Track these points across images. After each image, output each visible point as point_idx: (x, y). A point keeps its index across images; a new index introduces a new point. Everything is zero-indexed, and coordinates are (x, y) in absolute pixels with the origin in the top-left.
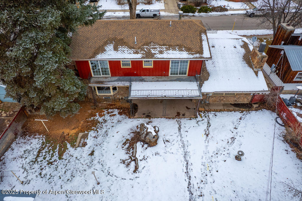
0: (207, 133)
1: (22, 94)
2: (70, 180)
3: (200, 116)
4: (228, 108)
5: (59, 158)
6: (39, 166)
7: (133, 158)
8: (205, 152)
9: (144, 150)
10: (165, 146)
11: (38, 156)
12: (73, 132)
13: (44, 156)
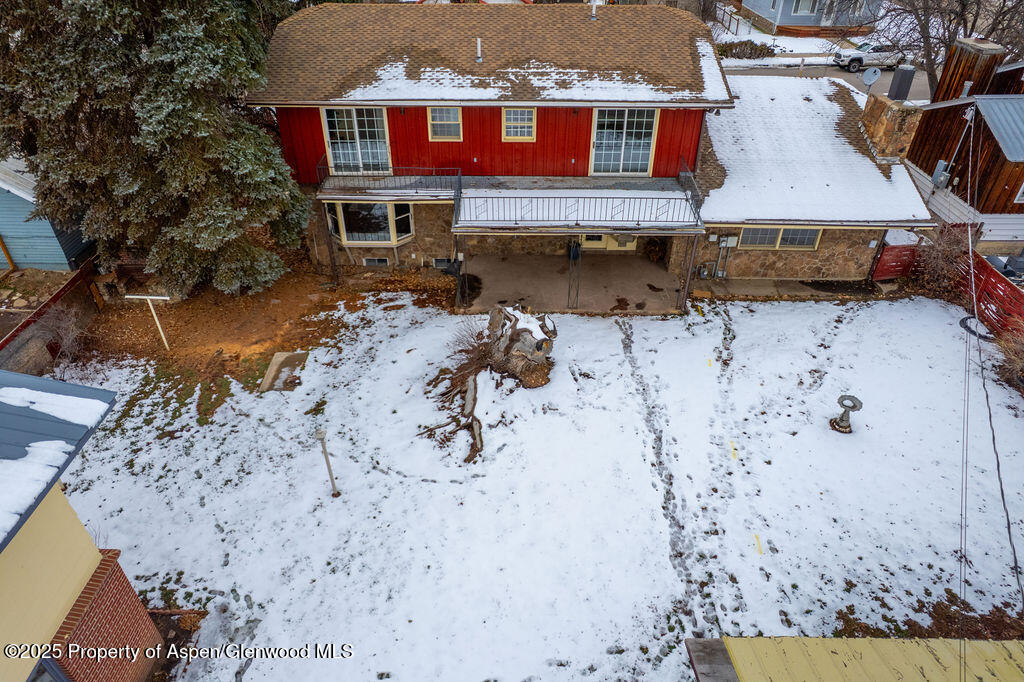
0: (725, 355)
1: (91, 181)
2: (236, 481)
3: (697, 310)
4: (793, 293)
5: (198, 421)
6: (128, 442)
7: (463, 421)
8: (721, 408)
9: (504, 396)
10: (576, 386)
11: (125, 414)
12: (253, 351)
13: (148, 415)
